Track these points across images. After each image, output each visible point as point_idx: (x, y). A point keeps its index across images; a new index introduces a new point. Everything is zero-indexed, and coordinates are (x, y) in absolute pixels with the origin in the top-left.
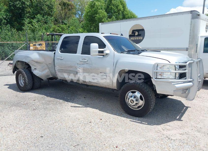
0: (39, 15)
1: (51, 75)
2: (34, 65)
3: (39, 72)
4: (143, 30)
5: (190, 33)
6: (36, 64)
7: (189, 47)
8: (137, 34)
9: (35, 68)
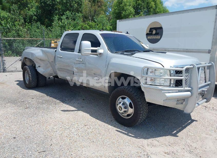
0: (68, 12)
1: (54, 74)
2: (38, 63)
3: (43, 70)
4: (161, 28)
5: (214, 32)
7: (212, 48)
9: (39, 65)
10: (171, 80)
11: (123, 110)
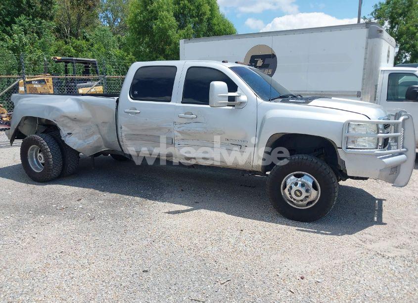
0: (23, 17)
1: (104, 147)
2: (67, 126)
3: (77, 140)
4: (273, 56)
5: (365, 64)
6: (71, 124)
7: (362, 89)
8: (260, 63)
9: (69, 132)
10: (378, 139)
11: (304, 194)
